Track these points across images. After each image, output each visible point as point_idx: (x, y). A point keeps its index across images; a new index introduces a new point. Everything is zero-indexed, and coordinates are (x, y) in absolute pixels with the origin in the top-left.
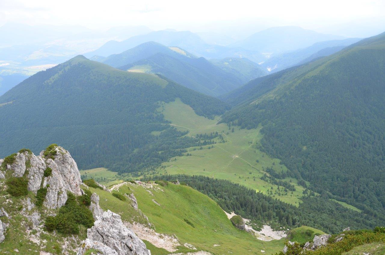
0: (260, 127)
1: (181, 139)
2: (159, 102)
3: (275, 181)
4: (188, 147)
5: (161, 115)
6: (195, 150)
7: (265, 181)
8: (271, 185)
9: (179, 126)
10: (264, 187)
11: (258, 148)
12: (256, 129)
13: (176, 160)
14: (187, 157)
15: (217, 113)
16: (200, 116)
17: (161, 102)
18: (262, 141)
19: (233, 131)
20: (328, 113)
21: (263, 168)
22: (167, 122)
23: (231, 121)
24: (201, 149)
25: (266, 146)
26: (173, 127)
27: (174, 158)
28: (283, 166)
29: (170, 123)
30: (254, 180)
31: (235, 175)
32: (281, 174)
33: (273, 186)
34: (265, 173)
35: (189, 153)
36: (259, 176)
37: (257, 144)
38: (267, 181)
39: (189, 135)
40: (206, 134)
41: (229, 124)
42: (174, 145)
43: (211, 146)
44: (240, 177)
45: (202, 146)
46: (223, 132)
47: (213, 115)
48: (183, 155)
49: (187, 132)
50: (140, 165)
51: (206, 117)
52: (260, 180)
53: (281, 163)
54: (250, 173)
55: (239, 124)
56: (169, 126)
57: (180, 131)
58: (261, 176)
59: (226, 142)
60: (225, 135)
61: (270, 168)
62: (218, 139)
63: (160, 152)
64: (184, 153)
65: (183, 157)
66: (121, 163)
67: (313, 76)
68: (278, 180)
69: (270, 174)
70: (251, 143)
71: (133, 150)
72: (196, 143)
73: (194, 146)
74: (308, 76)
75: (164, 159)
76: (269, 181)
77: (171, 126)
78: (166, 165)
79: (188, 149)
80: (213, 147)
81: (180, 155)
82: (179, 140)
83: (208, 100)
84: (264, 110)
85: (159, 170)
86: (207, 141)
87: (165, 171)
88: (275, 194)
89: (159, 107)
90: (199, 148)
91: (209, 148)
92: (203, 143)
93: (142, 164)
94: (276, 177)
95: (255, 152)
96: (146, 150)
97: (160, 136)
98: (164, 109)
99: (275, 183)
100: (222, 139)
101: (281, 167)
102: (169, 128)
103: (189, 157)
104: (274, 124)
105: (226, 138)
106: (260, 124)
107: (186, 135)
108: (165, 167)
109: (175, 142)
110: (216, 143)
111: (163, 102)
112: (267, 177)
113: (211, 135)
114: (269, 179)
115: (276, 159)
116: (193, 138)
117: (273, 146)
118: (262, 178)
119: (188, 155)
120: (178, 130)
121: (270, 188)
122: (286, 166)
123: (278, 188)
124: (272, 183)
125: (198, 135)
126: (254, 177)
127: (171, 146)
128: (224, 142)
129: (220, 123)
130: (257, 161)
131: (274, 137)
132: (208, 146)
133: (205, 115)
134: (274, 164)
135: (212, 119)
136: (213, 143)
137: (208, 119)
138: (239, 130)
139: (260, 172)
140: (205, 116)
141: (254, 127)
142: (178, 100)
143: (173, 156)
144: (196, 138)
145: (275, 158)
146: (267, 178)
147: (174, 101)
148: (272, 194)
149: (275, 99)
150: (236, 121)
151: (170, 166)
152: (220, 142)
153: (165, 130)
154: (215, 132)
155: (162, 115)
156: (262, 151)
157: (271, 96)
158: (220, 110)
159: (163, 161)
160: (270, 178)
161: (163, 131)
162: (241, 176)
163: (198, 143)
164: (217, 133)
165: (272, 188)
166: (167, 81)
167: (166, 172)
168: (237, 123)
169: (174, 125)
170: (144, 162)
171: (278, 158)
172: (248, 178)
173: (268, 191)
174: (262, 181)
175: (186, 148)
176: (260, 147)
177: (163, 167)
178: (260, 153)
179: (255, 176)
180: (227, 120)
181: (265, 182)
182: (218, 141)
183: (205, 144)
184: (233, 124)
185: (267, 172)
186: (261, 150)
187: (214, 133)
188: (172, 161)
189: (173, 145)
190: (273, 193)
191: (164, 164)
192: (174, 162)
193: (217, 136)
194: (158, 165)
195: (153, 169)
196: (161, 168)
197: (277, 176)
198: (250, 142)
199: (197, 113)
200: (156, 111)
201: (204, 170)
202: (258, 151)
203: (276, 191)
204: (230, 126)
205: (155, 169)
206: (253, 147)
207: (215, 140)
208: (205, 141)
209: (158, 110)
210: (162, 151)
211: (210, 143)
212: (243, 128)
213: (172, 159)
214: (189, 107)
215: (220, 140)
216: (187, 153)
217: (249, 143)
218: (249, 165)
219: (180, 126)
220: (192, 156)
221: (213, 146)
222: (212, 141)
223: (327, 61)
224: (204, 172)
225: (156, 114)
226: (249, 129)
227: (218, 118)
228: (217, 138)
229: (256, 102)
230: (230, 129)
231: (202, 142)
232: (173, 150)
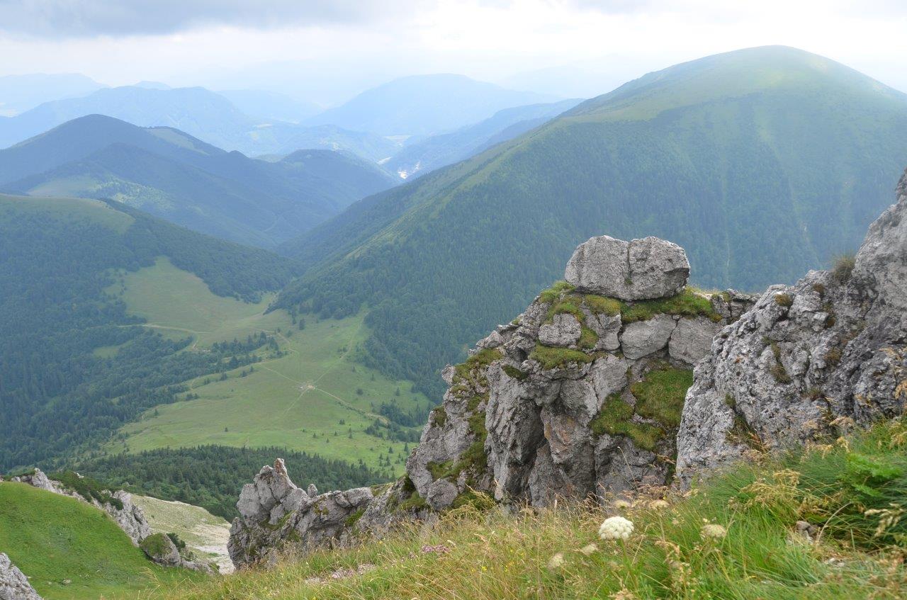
0: (365, 311)
1: (173, 359)
2: (111, 270)
3: (400, 432)
4: (190, 378)
5: (117, 303)
6: (207, 382)
7: (376, 435)
8: (389, 443)
9: (168, 328)
10: (371, 450)
11: (358, 361)
12: (355, 316)
13: (156, 414)
14: (187, 403)
15: (268, 287)
16: (224, 296)
17: (117, 270)
18: (369, 344)
19: (302, 327)
20: (512, 267)
21: (372, 405)
22: (135, 319)
23: (298, 302)
24: (224, 378)
25: (378, 353)
26: (152, 331)
27: (153, 410)
28: (419, 395)
29: (145, 321)
30: (350, 437)
31: (304, 431)
32: (414, 414)
33: (395, 444)
34: (377, 416)
35: (193, 392)
36: (362, 426)
37: (358, 351)
38: (381, 436)
39: (192, 348)
40: (235, 341)
41: (291, 312)
42: (153, 378)
43: (247, 368)
44: (315, 436)
45: (227, 373)
46: (279, 331)
47: (259, 293)
48: (177, 400)
49: (189, 341)
50: (58, 440)
51: (238, 300)
52: (366, 435)
53: (413, 390)
54: (342, 423)
55: (317, 309)
56: (141, 331)
57: (169, 340)
58: (367, 425)
59: (286, 354)
60: (283, 337)
61: (388, 402)
62: (267, 349)
63: (115, 400)
64: (180, 395)
65: (175, 406)
66: (6, 442)
67: (475, 186)
68: (405, 430)
69: (390, 418)
70: (345, 350)
71: (44, 402)
72: (211, 364)
73: (205, 374)
74: (466, 187)
75: (123, 417)
76: (385, 436)
77: (147, 330)
78: (129, 431)
79: (190, 383)
80: (252, 370)
81: (170, 400)
82: (167, 364)
83: (243, 256)
84: (372, 271)
85: (110, 446)
86: (238, 358)
87: (125, 447)
88: (397, 462)
89: (112, 282)
90: (219, 378)
91: (244, 374)
92: (230, 363)
93: (65, 435)
94: (403, 424)
95: (354, 371)
96: (78, 399)
97: (117, 359)
98: (125, 289)
99: (400, 438)
100: (277, 349)
101: (416, 400)
102: (142, 337)
103: (191, 402)
104: (396, 301)
105: (287, 345)
106: (365, 305)
107: (186, 349)
108: (127, 436)
109: (158, 370)
110: (260, 360)
111: (122, 271)
112: (383, 426)
113: (250, 340)
114: (387, 430)
115: (404, 382)
116: (203, 354)
117: (395, 352)
118: (369, 431)
119: (190, 398)
120: (165, 339)
121: (385, 452)
122: (427, 394)
123: (406, 449)
124: (392, 440)
125: (215, 345)
126: (350, 431)
127: (146, 380)
128: (280, 355)
129: (271, 309)
130: (360, 392)
131: (396, 330)
132: (240, 369)
133: (235, 293)
134: (397, 394)
135: (254, 303)
136: (255, 360)
137: (245, 301)
138: (317, 322)
139: (365, 417)
140: (236, 297)
141: (351, 312)
142: (162, 263)
143: (150, 406)
144: (212, 354)
145: (402, 379)
146: (382, 429)
147: (154, 264)
148: (388, 464)
149: (396, 242)
150: (310, 302)
151: (141, 431)
152: (272, 357)
153: (130, 342)
154: (259, 333)
155: (122, 302)
156: (369, 365)
157: (388, 236)
158: (276, 279)
159: (122, 420)
160: (389, 427)
161: (124, 346)
162: (318, 432)
163: (215, 364)
164: (263, 335)
165: (391, 451)
166: (131, 217)
167: (126, 449)
168: (311, 306)
169: (155, 326)
170: (70, 430)
171: (408, 377)
172: (336, 434)
173: (381, 458)
174: (371, 437)
175: (184, 380)
176: (366, 358)
177: (121, 437)
178: (366, 373)
179: (353, 428)
180: (289, 303)
181: (375, 439)
182: (265, 355)
183: (234, 364)
184: (304, 311)
185: (382, 413)
186: (367, 365)
187: (255, 336)
188: (148, 418)
189: (150, 378)
190: (392, 461)
191: (124, 429)
192: (152, 422)
193: (264, 344)
194: (108, 434)
195: (95, 447)
196: (115, 440)
197: (405, 421)
198: (342, 348)
199: (215, 291)
200: (105, 294)
201: (226, 430)
202: (360, 368)
203: (399, 456)
204: (294, 315)
205: (100, 444)
206: (348, 360)
207: (258, 353)
208: (234, 359)
209: (109, 291)
210: (121, 397)
211: (248, 362)
212: (325, 317)
213: (147, 413)
214: (192, 278)
215: (271, 352)
216: (186, 393)
217: (339, 351)
218: (340, 403)
219: (171, 328)
220: (199, 400)
221: (254, 367)
222: (251, 355)
223: (504, 152)
224: (226, 434)
225: (104, 301)
226: (340, 317)
227: (270, 298)
228: (263, 347)
229: (356, 253)
230: (294, 323)
231: (227, 360)
232: (151, 390)
